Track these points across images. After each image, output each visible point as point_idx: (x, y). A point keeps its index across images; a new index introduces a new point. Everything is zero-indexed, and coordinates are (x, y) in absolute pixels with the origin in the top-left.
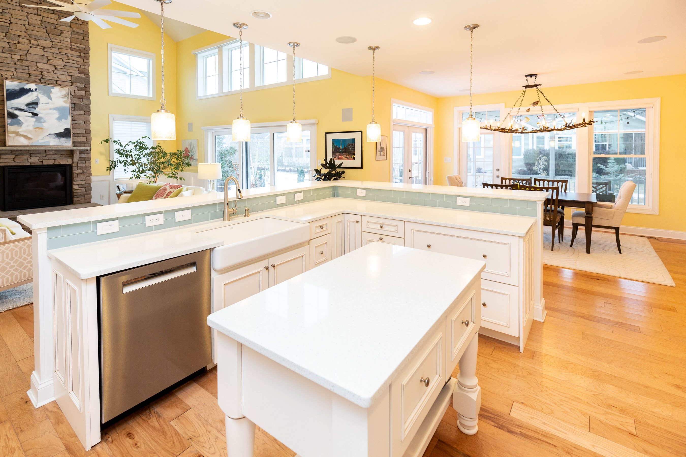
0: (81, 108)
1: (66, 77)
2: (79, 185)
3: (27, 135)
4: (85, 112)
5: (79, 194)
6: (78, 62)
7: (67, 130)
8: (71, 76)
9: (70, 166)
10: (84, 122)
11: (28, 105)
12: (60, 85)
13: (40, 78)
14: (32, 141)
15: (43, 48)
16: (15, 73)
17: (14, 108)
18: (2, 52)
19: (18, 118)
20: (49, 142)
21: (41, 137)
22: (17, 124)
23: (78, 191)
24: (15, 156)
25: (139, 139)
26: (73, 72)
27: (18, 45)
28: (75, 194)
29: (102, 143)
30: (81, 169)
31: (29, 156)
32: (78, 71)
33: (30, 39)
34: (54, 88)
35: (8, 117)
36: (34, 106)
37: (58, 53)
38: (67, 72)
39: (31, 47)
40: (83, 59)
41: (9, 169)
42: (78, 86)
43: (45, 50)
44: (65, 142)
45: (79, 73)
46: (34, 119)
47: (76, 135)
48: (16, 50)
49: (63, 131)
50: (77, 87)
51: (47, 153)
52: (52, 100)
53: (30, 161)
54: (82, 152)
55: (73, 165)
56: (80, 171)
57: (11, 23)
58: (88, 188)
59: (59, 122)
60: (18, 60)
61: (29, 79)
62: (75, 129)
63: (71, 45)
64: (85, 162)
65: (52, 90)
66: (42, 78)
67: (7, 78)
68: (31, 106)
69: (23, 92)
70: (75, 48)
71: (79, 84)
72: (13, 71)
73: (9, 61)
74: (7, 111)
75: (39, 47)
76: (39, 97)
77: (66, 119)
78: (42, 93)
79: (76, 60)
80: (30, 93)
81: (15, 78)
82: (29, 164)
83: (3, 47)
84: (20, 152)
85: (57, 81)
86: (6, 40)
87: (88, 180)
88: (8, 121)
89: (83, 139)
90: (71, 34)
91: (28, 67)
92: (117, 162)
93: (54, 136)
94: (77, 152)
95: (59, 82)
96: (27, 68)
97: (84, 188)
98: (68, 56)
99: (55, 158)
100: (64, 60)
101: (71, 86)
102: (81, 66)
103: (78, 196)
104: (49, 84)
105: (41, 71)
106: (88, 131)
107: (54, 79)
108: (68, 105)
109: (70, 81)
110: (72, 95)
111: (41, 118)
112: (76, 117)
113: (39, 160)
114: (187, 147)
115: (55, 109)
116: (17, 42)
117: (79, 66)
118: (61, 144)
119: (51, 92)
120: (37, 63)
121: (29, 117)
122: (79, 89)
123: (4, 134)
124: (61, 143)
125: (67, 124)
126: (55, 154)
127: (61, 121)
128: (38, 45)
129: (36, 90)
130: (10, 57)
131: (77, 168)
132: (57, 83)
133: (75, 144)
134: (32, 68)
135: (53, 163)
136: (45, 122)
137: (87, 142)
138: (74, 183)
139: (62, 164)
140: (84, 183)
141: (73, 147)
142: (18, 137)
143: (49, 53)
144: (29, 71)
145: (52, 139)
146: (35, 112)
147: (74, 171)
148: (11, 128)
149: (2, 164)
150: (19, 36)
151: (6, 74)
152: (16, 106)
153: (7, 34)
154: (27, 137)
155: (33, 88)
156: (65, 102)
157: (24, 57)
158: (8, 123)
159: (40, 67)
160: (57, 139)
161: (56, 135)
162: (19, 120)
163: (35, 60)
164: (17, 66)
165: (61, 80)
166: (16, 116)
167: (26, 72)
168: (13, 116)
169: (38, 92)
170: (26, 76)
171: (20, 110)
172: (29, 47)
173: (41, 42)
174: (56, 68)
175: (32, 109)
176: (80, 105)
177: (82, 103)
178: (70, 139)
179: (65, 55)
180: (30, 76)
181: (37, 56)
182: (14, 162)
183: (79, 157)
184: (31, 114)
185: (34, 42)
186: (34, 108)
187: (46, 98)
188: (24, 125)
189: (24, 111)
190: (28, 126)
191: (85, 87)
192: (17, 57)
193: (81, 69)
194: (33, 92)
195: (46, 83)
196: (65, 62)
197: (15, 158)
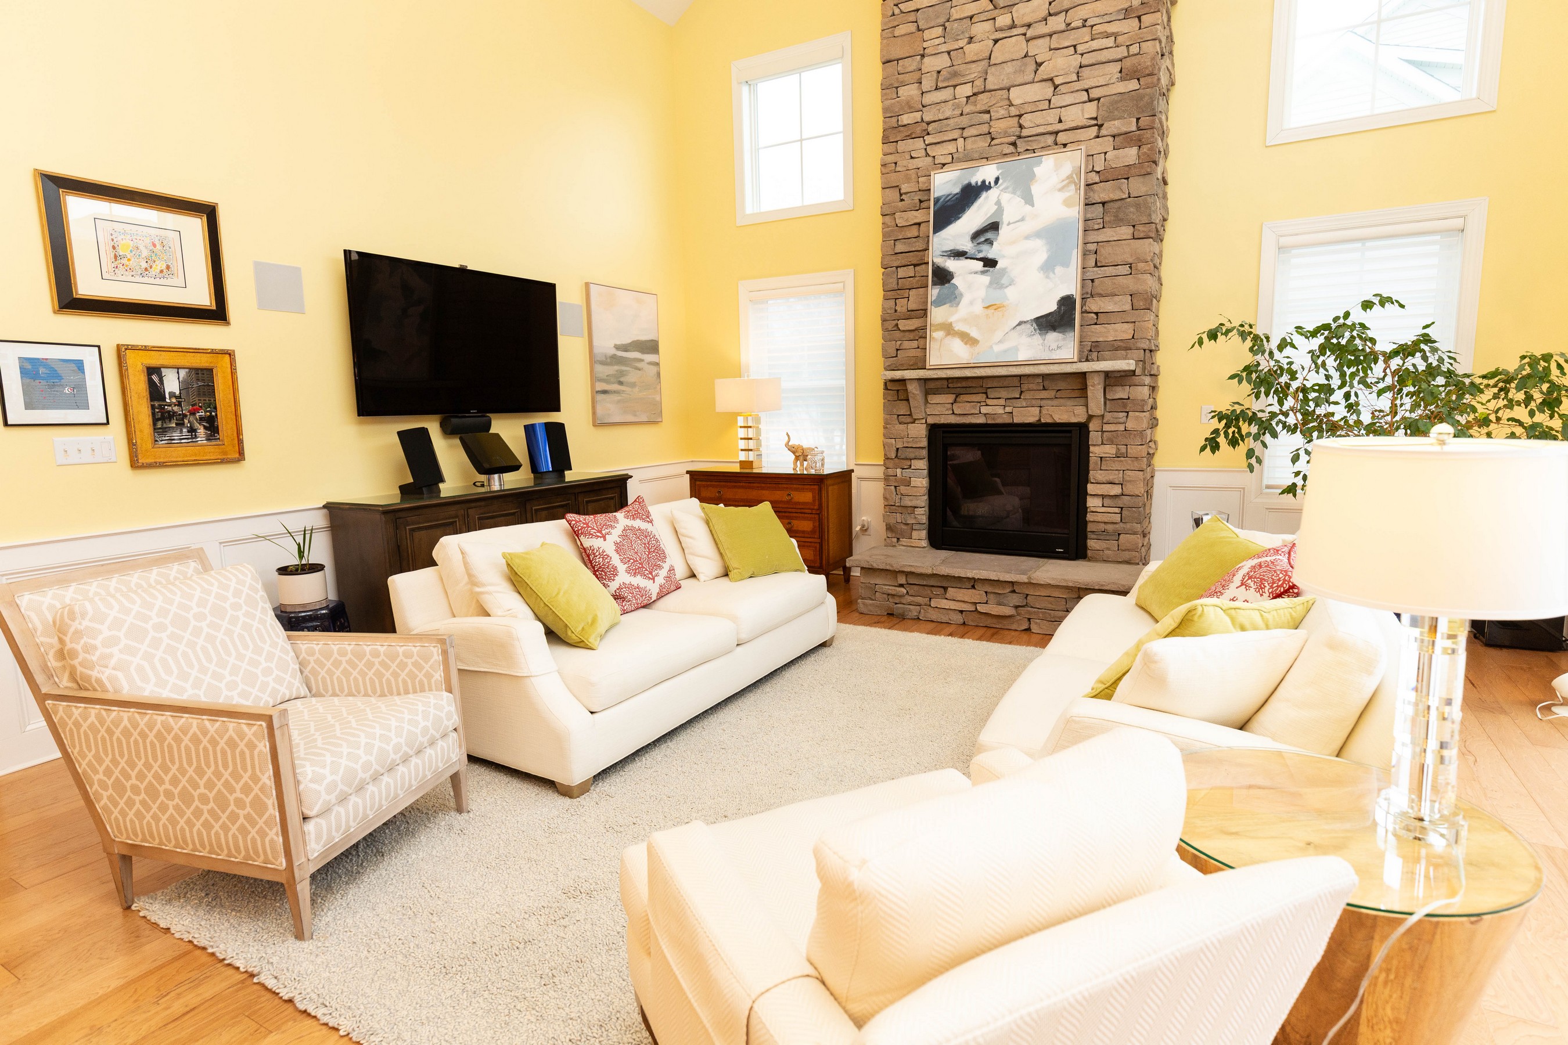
0: (1121, 215)
1: (1083, 110)
2: (1103, 496)
3: (969, 331)
4: (1134, 226)
5: (1102, 527)
7: (1067, 302)
8: (1099, 99)
9: (1082, 429)
10: (1130, 267)
11: (975, 236)
12: (1065, 145)
13: (1012, 139)
14: (979, 349)
16: (960, 141)
17: (946, 252)
18: (936, 89)
19: (954, 281)
20: (1019, 349)
21: (999, 335)
22: (950, 301)
23: (1099, 518)
24: (954, 396)
26: (1104, 80)
27: (969, 48)
28: (1090, 527)
30: (1112, 442)
31: (984, 396)
32: (1121, 72)
34: (1042, 161)
35: (935, 284)
36: (989, 235)
37: (1064, 27)
38: (1087, 91)
39: (996, 41)
40: (1139, 17)
41: (944, 432)
42: (1116, 132)
43: (1031, 33)
44: (1059, 347)
45: (1122, 79)
46: (986, 279)
47: (1098, 318)
48: (963, 67)
49: (1052, 307)
50: (1114, 137)
51: (1025, 387)
52: (1033, 205)
53: (984, 410)
54: (1112, 379)
55: (1092, 426)
56: (1109, 450)
58: (1128, 509)
59: (1047, 277)
60: (968, 97)
61: (993, 152)
62: (1101, 295)
64: (1127, 417)
65: (1035, 169)
66: (1020, 137)
67: (944, 165)
68: (982, 239)
69: (971, 194)
71: (1119, 123)
72: (956, 140)
73: (947, 111)
74: (933, 264)
75: (1015, 31)
76: (1004, 203)
77: (1066, 264)
78: (1010, 189)
79: (1115, 31)
80: (984, 195)
81: (960, 160)
82: (981, 420)
83: (939, 72)
84: (964, 384)
85: (1057, 133)
86: (944, 48)
87: (1130, 482)
88: (934, 292)
89: (1120, 332)
91: (988, 112)
93: (1029, 328)
94: (1094, 378)
95: (1062, 138)
96: (987, 116)
97: (1117, 510)
98: (1092, 24)
99: (1043, 403)
100: (1081, 48)
101: (1098, 137)
102: (1128, 51)
103: (1103, 536)
104: (1034, 152)
105: (1018, 113)
106: (1139, 302)
107: (1050, 129)
108: (1074, 213)
109: (1095, 122)
110: (1098, 172)
111: (1004, 272)
112: (1104, 253)
113: (1004, 409)
115: (1038, 234)
116: (966, 40)
117: (1122, 52)
118: (1046, 356)
119: (1032, 176)
120: (1009, 89)
121: (976, 273)
122: (1122, 139)
124: (1047, 349)
125: (1066, 283)
126: (1044, 389)
127: (1051, 275)
128: (1013, 26)
129: (997, 180)
130: (952, 96)
131: (1102, 436)
132: (1055, 141)
133: (1090, 350)
134: (998, 112)
135: (1037, 419)
136: (1012, 283)
137: (1135, 345)
138: (1091, 488)
139: (1058, 421)
140: (1116, 490)
141: (1082, 361)
142: (949, 337)
143: (1040, 41)
144: (992, 123)
145: (1025, 340)
146: (990, 256)
147: (1092, 449)
148: (937, 315)
149: (930, 420)
150: (971, 17)
151: (941, 152)
152: (950, 246)
153: (947, 24)
154: (967, 339)
155: (990, 179)
156: (1067, 203)
157: (979, 83)
158: (933, 299)
159: (1016, 101)
160: (1037, 339)
161: (1035, 325)
162: (955, 287)
163: (1006, 83)
164: (964, 121)
165: (1066, 127)
166: (948, 277)
167: (985, 129)
168: (943, 277)
169: (1001, 188)
170: (983, 143)
171: (959, 254)
172: (991, 43)
173: (1022, 12)
174: (1056, 87)
175: (985, 247)
176: (1119, 203)
177: (1127, 196)
178: (1072, 334)
179: (1084, 26)
180: (993, 139)
181: (1009, 68)
182: (953, 413)
183: (1108, 397)
184: (981, 263)
185: (1003, 20)
186: (990, 242)
187: (1018, 201)
188: (964, 301)
189: (967, 258)
190: (971, 303)
191: (1139, 129)
192: (966, 90)
193: (1128, 63)
194: (990, 192)
195: (1027, 150)
196: (1082, 55)
197: (955, 401)
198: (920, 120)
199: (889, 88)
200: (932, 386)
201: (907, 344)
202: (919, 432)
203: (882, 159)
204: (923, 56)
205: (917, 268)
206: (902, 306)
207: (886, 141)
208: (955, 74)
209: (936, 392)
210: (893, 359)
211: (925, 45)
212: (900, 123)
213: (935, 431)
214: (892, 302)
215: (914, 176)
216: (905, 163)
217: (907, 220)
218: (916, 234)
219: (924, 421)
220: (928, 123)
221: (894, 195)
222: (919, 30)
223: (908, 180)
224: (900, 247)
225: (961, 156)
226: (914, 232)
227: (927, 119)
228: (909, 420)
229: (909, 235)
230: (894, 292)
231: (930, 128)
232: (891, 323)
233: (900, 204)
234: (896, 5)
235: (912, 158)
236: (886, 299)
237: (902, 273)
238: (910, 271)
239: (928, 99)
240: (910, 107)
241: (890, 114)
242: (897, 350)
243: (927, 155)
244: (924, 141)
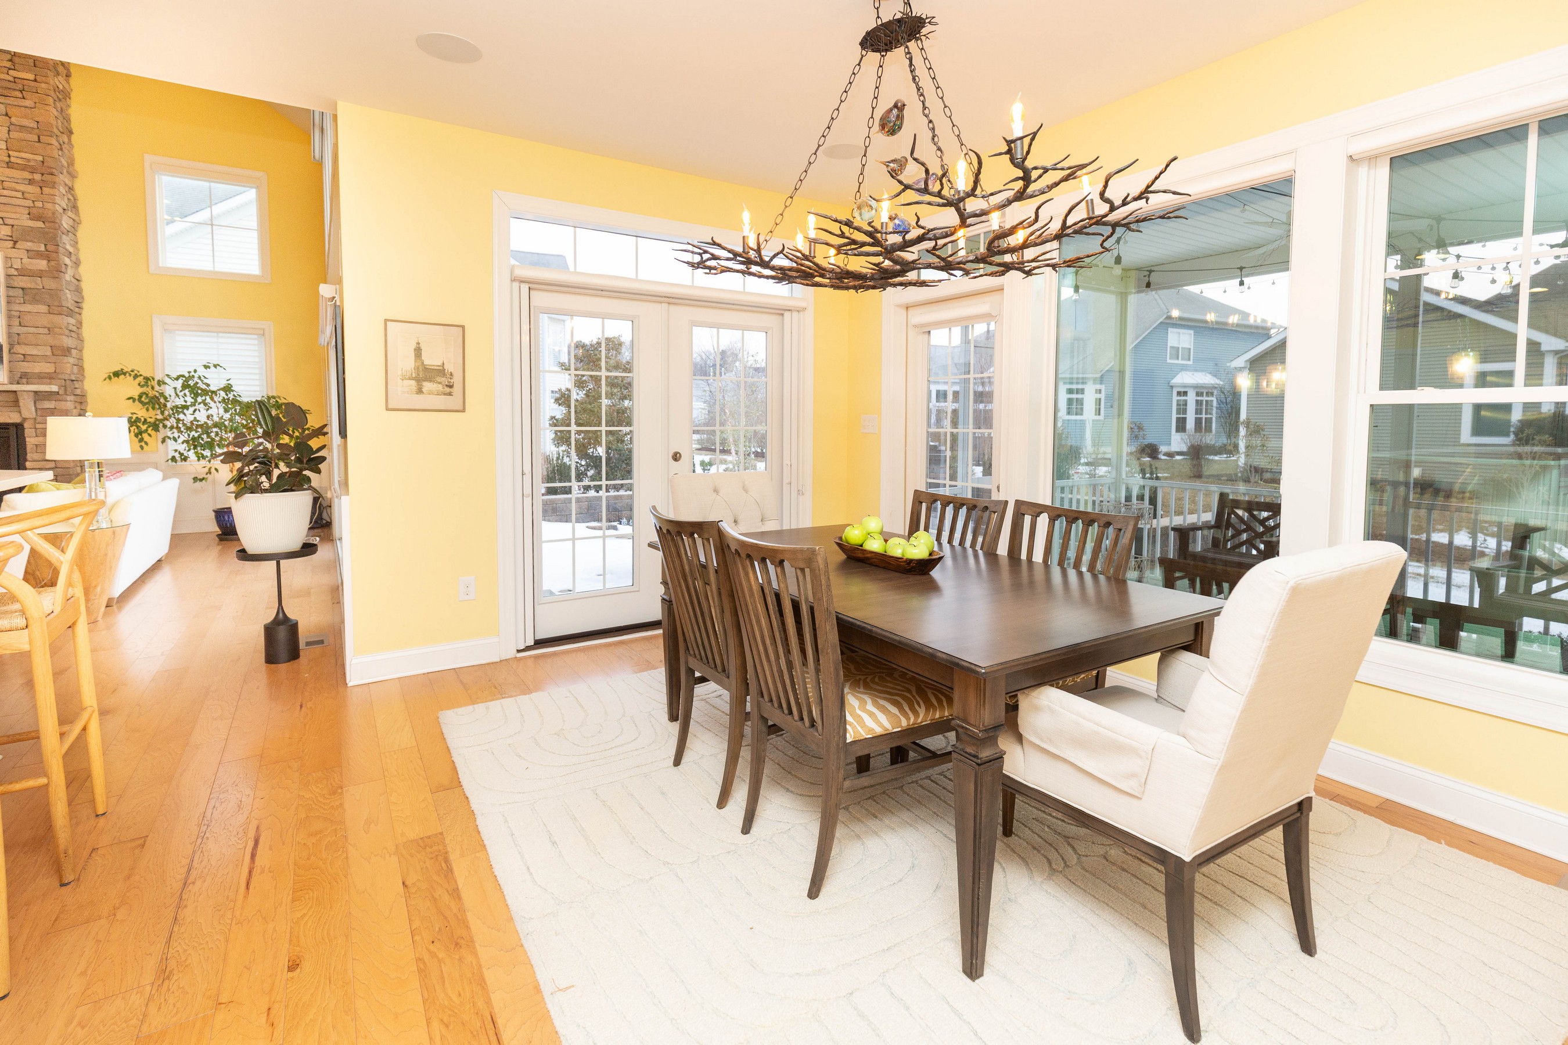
0: (38, 298)
4: (48, 305)
6: (26, 195)
8: (13, 226)
9: (19, 427)
10: (48, 330)
26: (13, 216)
30: (41, 437)
32: (29, 214)
38: (2, 218)
40: (41, 188)
42: (28, 249)
45: (31, 219)
47: (28, 358)
50: (26, 250)
54: (40, 396)
55: (26, 425)
56: (42, 440)
63: (9, 156)
70: (19, 161)
71: (29, 244)
79: (20, 189)
90: (9, 131)
94: (28, 396)
101: (14, 248)
102: (34, 204)
106: (56, 351)
109: (11, 238)
112: (29, 318)
117: (29, 203)
122: (33, 254)
131: (36, 432)
133: (20, 377)
137: (56, 377)
141: (12, 384)
147: (27, 440)
176: (35, 291)
177: (41, 287)
178: (2, 366)
183: (38, 407)
191: (46, 251)
193: (34, 211)
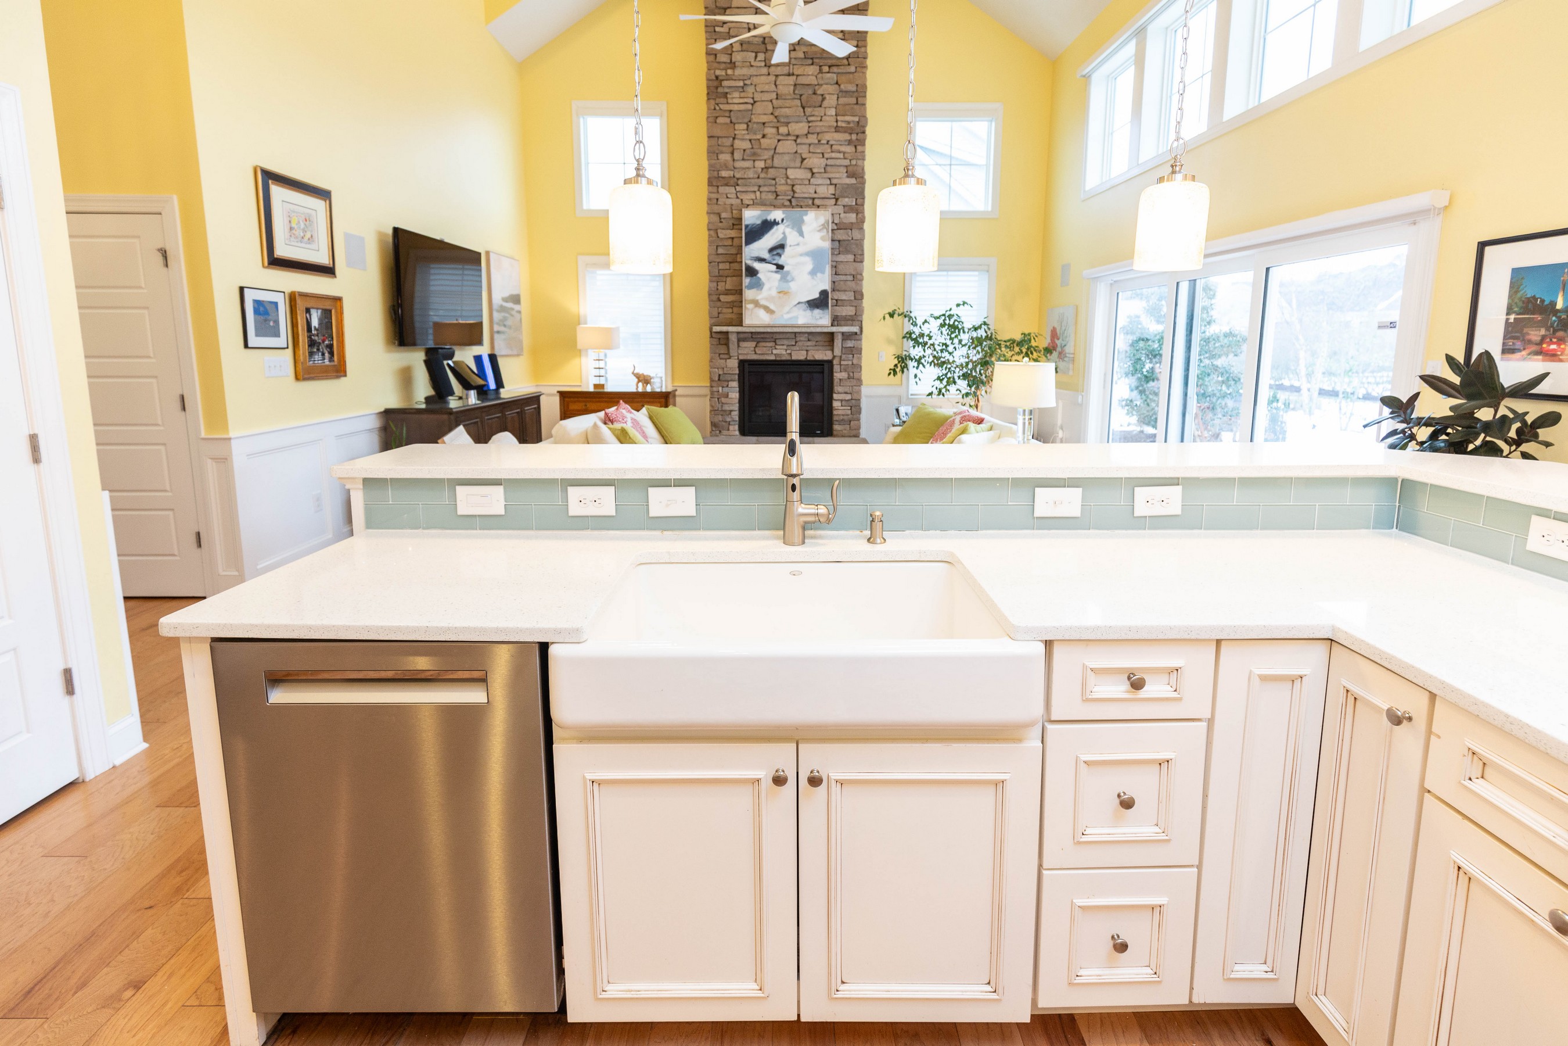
0: (849, 249)
1: (827, 188)
2: (842, 401)
3: (768, 305)
4: (855, 255)
5: (841, 418)
6: (846, 155)
7: (824, 293)
8: (836, 185)
9: (830, 363)
10: (853, 277)
11: (771, 250)
12: (818, 207)
13: (790, 197)
14: (774, 316)
15: (794, 138)
16: (758, 193)
17: (753, 258)
18: (743, 160)
19: (759, 276)
20: (797, 318)
21: (787, 309)
22: (757, 287)
23: (840, 412)
24: (755, 343)
25: (950, 310)
26: (838, 175)
27: (762, 141)
28: (835, 418)
29: (884, 318)
30: (845, 371)
31: (774, 343)
32: (847, 172)
33: (778, 125)
34: (807, 214)
35: (747, 276)
36: (779, 251)
37: (816, 142)
38: (830, 179)
39: (779, 141)
40: (855, 147)
41: (749, 365)
42: (845, 204)
43: (799, 141)
44: (819, 318)
45: (848, 177)
46: (778, 276)
47: (839, 303)
48: (759, 151)
49: (816, 296)
50: (844, 206)
51: (798, 339)
52: (803, 237)
53: (775, 352)
54: (846, 336)
55: (835, 362)
56: (844, 375)
57: (755, 102)
58: (855, 407)
59: (813, 278)
60: (762, 169)
61: (778, 202)
62: (838, 291)
63: (837, 122)
64: (853, 357)
65: (804, 217)
66: (793, 197)
67: (748, 205)
68: (775, 253)
69: (767, 226)
70: (843, 125)
71: (846, 200)
72: (755, 192)
73: (750, 174)
74: (746, 264)
75: (790, 138)
76: (787, 234)
77: (823, 272)
78: (791, 226)
79: (844, 150)
80: (775, 228)
81: (758, 204)
82: (772, 358)
83: (744, 150)
84: (762, 336)
85: (813, 199)
86: (748, 137)
87: (856, 392)
88: (745, 281)
89: (847, 311)
90: (838, 98)
91: (774, 179)
92: (906, 359)
93: (805, 306)
94: (838, 336)
95: (817, 202)
96: (774, 182)
97: (849, 408)
98: (832, 146)
99: (808, 348)
100: (826, 156)
101: (835, 205)
102: (851, 162)
103: (841, 422)
104: (802, 208)
105: (792, 183)
106: (859, 296)
107: (811, 196)
108: (827, 245)
109: (834, 196)
110: (836, 224)
111: (788, 273)
112: (841, 268)
113: (786, 351)
114: (1056, 326)
115: (807, 254)
116: (761, 136)
117: (847, 162)
118: (813, 322)
119: (803, 221)
120: (786, 169)
121: (772, 272)
122: (848, 209)
123: (740, 305)
124: (815, 319)
125: (823, 282)
126: (809, 340)
127: (815, 277)
128: (789, 134)
129: (783, 220)
130: (752, 166)
131: (840, 368)
132: (814, 203)
133: (836, 320)
134: (780, 181)
135: (805, 357)
136: (793, 280)
137: (856, 318)
138: (835, 396)
139: (817, 359)
140: (848, 397)
141: (832, 325)
142: (757, 308)
143: (803, 146)
144: (777, 186)
145: (801, 312)
146: (780, 263)
147: (835, 374)
148: (749, 294)
149: (741, 357)
150: (764, 124)
151: (747, 198)
152: (756, 254)
153: (749, 124)
154: (767, 309)
155: (779, 219)
156: (823, 239)
157: (769, 162)
158: (747, 284)
159: (791, 177)
160: (808, 313)
161: (807, 304)
162: (759, 279)
163: (784, 165)
164: (760, 182)
165: (820, 197)
166: (755, 273)
167: (773, 189)
168: (752, 272)
169: (785, 225)
170: (771, 197)
171: (761, 260)
172: (776, 141)
173: (794, 128)
174: (813, 174)
175: (777, 258)
176: (847, 242)
177: (850, 239)
178: (827, 311)
179: (827, 143)
180: (777, 195)
181: (786, 157)
182: (756, 353)
183: (844, 346)
184: (775, 267)
185: (783, 130)
186: (779, 255)
187: (795, 233)
188: (766, 288)
189: (766, 263)
190: (770, 289)
191: (856, 204)
192: (760, 164)
193: (850, 169)
194: (779, 226)
195: (797, 205)
196: (827, 159)
197: (756, 346)
198: (732, 176)
199: (713, 153)
200: (742, 337)
201: (725, 310)
202: (733, 364)
203: (708, 196)
204: (734, 139)
205: (731, 265)
206: (721, 286)
207: (710, 183)
208: (754, 154)
209: (745, 340)
210: (716, 319)
211: (736, 132)
212: (720, 175)
213: (742, 363)
214: (715, 284)
215: (729, 209)
216: (724, 200)
217: (725, 235)
218: (731, 244)
219: (737, 358)
220: (738, 179)
221: (716, 219)
222: (731, 122)
223: (726, 211)
224: (721, 251)
225: (758, 201)
226: (729, 242)
227: (738, 175)
228: (726, 356)
229: (726, 244)
230: (716, 277)
231: (740, 182)
232: (715, 297)
233: (720, 224)
234: (717, 104)
235: (727, 197)
236: (711, 281)
237: (721, 266)
238: (727, 266)
239: (738, 164)
240: (727, 167)
241: (712, 168)
242: (719, 313)
243: (737, 198)
244: (736, 189)
